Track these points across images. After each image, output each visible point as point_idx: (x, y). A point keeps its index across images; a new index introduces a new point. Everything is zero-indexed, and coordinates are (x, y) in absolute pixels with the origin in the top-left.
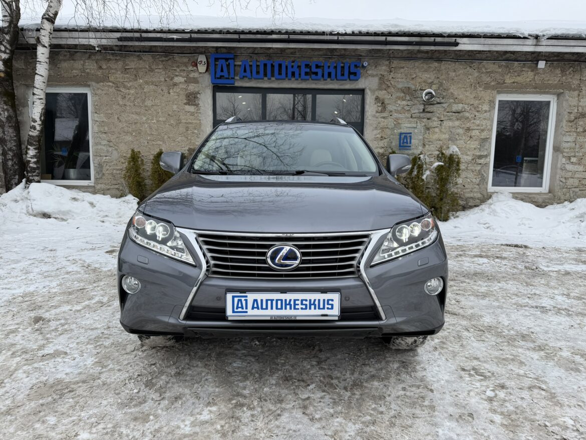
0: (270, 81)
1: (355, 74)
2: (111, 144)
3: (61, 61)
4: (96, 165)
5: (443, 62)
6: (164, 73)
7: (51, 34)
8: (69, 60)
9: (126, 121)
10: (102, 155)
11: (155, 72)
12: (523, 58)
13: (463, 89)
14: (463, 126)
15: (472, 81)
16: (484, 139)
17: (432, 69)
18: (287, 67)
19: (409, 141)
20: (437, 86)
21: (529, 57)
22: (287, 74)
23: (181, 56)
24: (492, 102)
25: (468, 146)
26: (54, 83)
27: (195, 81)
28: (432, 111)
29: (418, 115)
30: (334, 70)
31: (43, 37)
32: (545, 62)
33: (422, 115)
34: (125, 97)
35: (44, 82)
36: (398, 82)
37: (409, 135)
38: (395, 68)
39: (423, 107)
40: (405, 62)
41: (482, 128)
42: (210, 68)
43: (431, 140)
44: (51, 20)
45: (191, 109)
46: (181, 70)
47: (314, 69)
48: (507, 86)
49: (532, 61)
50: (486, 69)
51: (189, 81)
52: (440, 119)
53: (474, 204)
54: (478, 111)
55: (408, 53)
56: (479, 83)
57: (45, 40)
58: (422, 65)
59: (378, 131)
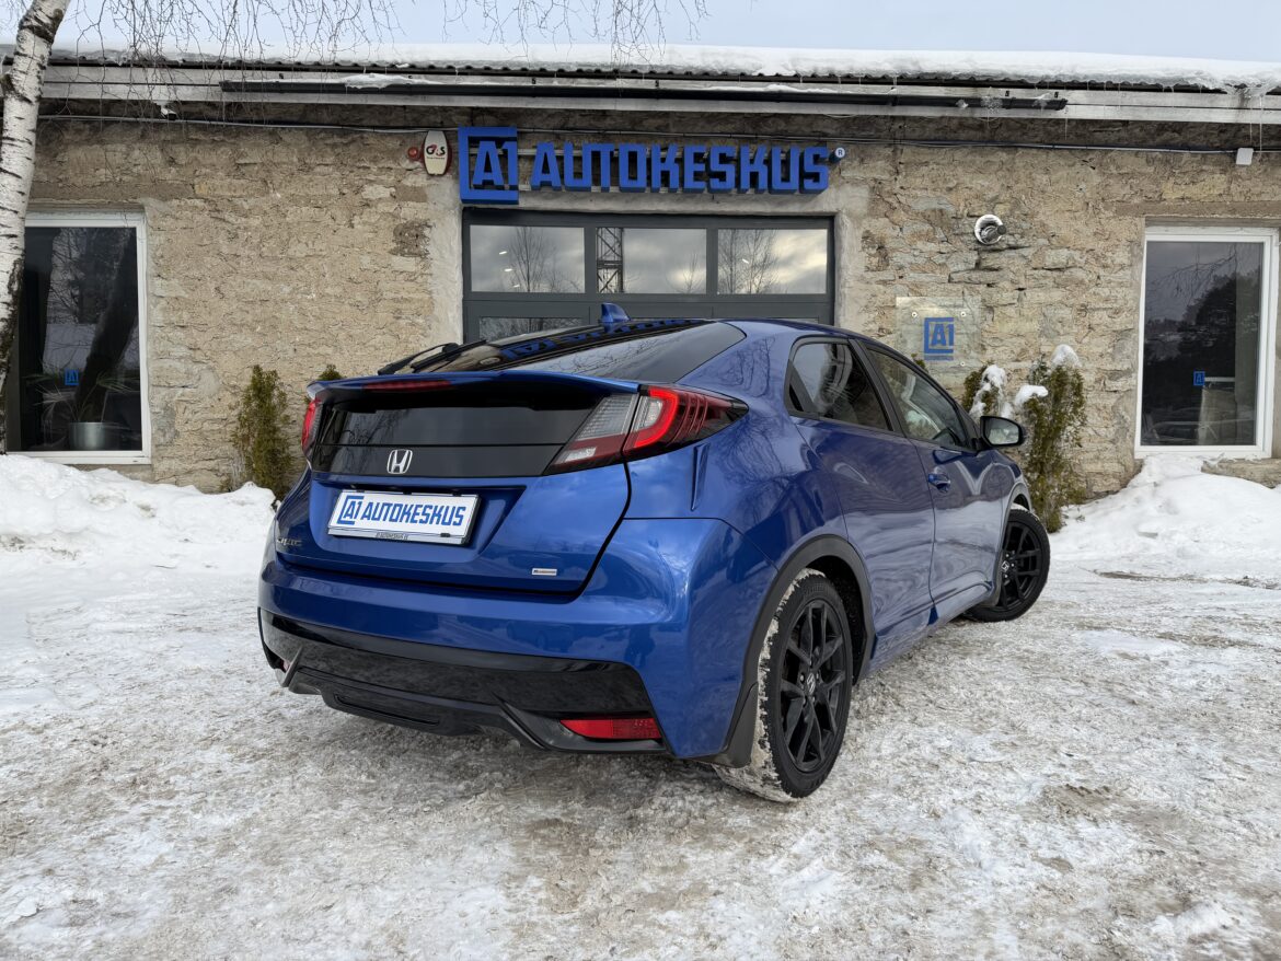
0: (606, 194)
1: (816, 177)
2: (198, 355)
3: (67, 145)
4: (157, 410)
5: (1021, 151)
6: (337, 175)
7: (43, 68)
8: (88, 141)
9: (238, 298)
10: (172, 383)
11: (315, 174)
12: (1201, 141)
13: (1067, 214)
14: (1072, 301)
15: (1088, 195)
16: (1122, 332)
17: (996, 167)
18: (649, 161)
19: (947, 337)
20: (1008, 206)
21: (1215, 140)
22: (649, 178)
23: (383, 135)
24: (1134, 244)
25: (1085, 349)
26: (47, 200)
27: (419, 195)
28: (996, 267)
29: (967, 275)
30: (765, 168)
31: (23, 76)
32: (1251, 151)
33: (975, 276)
34: (236, 236)
35: (23, 194)
36: (916, 197)
37: (947, 323)
38: (907, 164)
39: (976, 258)
40: (931, 151)
41: (1115, 305)
42: (455, 162)
43: (995, 335)
44: (46, 33)
45: (408, 264)
46: (381, 169)
47: (716, 166)
48: (1168, 209)
49: (1222, 149)
50: (1118, 167)
51: (402, 195)
52: (1017, 286)
53: (1104, 490)
54: (1104, 267)
55: (938, 129)
56: (1103, 200)
57: (27, 83)
58: (970, 158)
59: (872, 316)
